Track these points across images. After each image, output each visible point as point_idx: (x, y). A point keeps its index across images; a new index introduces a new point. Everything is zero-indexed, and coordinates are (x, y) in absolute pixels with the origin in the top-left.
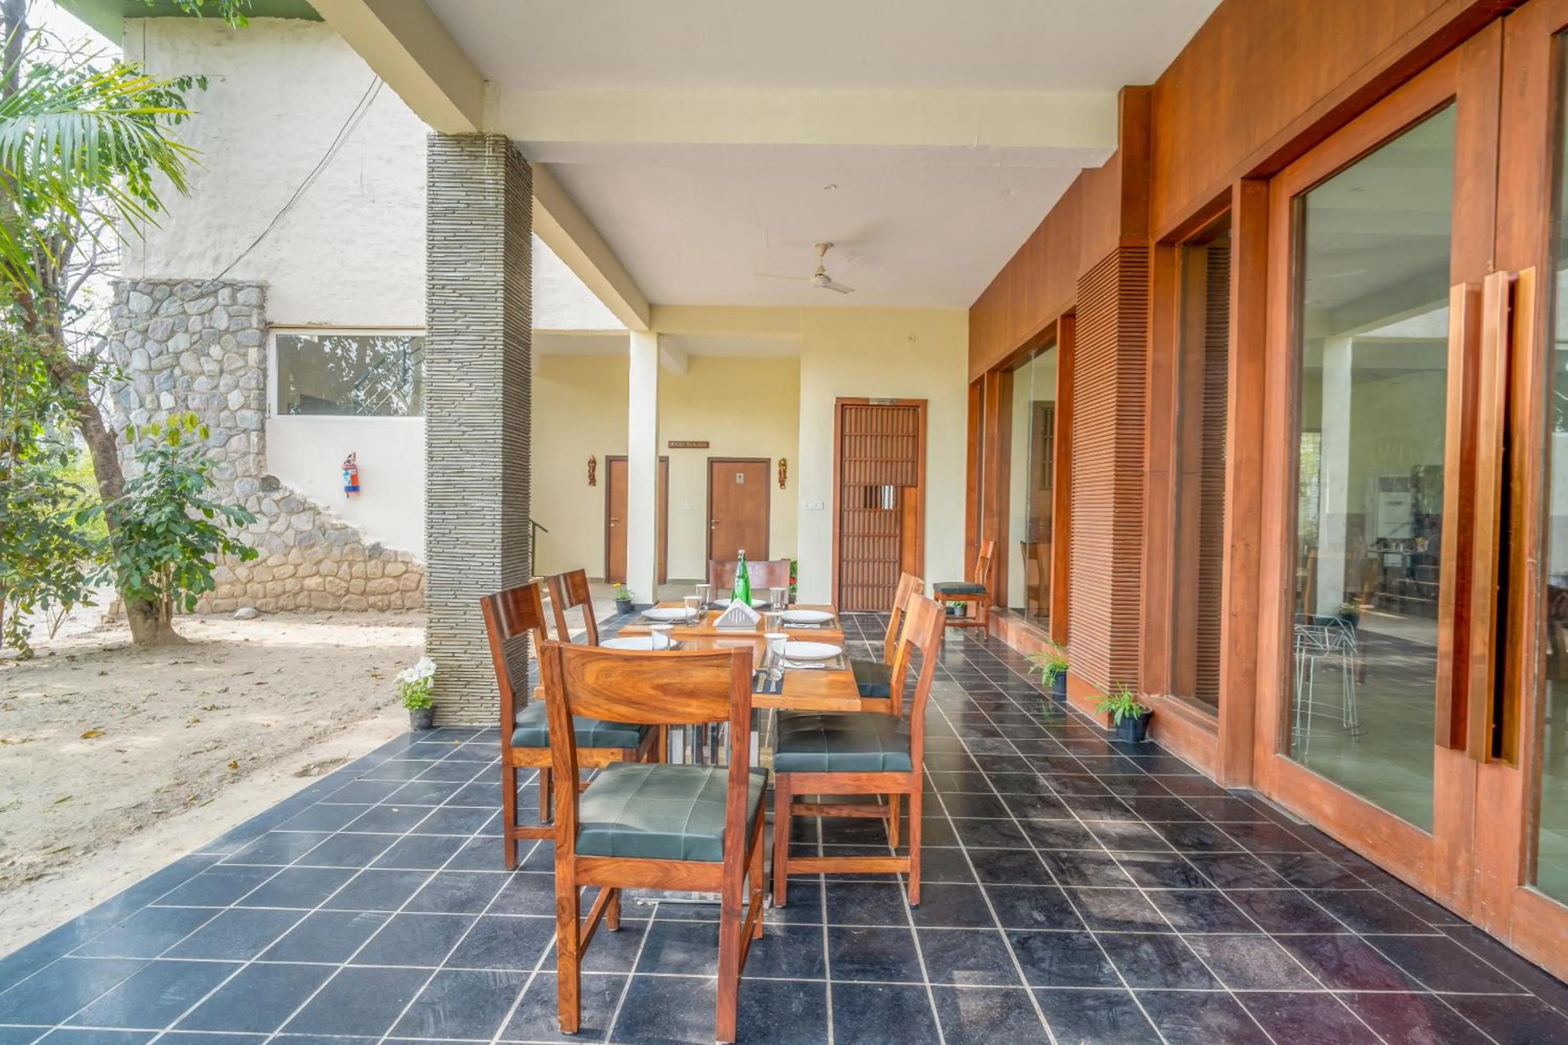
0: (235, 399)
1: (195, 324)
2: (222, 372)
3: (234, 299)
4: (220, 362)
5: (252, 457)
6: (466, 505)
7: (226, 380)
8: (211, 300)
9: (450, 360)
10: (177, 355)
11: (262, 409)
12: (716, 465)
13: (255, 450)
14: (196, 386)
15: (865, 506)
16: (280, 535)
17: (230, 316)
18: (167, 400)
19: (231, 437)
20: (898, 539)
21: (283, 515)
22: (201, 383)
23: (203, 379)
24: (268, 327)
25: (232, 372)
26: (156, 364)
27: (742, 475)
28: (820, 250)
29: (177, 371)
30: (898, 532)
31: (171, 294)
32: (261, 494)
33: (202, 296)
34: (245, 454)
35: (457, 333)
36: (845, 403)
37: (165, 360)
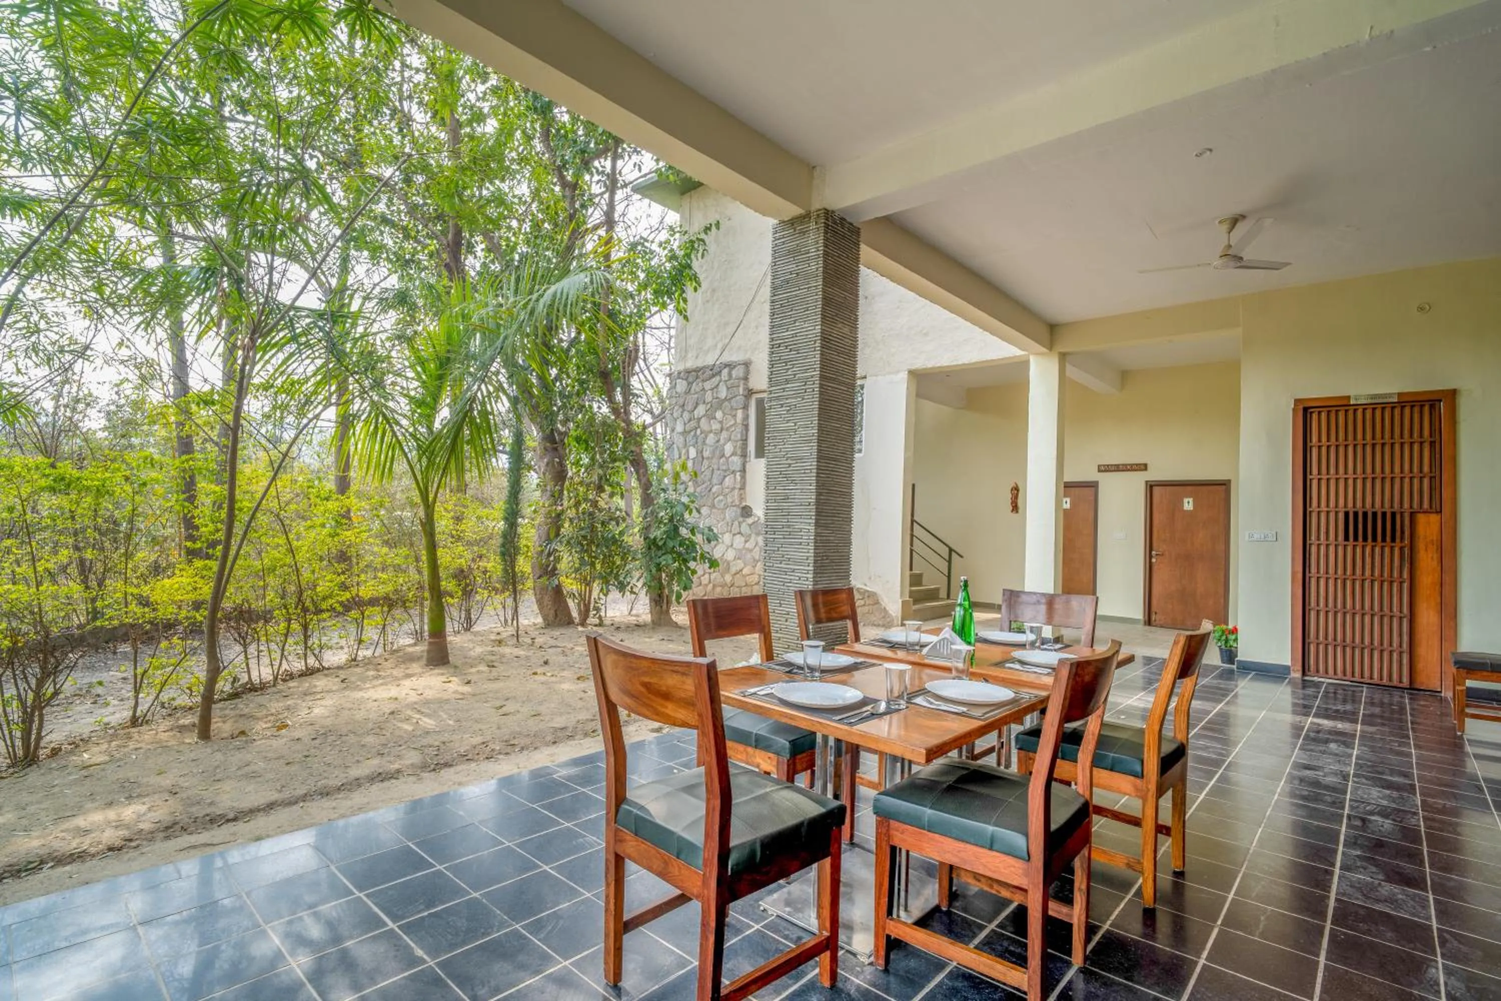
0: (729, 448)
1: (709, 397)
2: (722, 430)
3: (730, 375)
4: (721, 422)
5: (736, 491)
6: (789, 527)
7: (724, 435)
8: (718, 378)
9: (782, 406)
10: (699, 419)
11: (744, 455)
12: (1156, 490)
13: (738, 486)
14: (707, 441)
15: (1346, 538)
16: (751, 551)
17: (728, 388)
18: (693, 453)
19: (725, 477)
20: (1406, 585)
21: (753, 536)
22: (711, 439)
23: (712, 435)
24: (750, 393)
25: (727, 429)
26: (688, 428)
27: (1191, 500)
28: (1225, 227)
29: (699, 431)
30: (1406, 575)
31: (697, 377)
32: (741, 519)
33: (713, 376)
34: (733, 489)
35: (787, 381)
36: (1306, 405)
37: (693, 424)
